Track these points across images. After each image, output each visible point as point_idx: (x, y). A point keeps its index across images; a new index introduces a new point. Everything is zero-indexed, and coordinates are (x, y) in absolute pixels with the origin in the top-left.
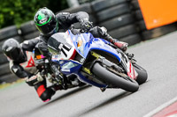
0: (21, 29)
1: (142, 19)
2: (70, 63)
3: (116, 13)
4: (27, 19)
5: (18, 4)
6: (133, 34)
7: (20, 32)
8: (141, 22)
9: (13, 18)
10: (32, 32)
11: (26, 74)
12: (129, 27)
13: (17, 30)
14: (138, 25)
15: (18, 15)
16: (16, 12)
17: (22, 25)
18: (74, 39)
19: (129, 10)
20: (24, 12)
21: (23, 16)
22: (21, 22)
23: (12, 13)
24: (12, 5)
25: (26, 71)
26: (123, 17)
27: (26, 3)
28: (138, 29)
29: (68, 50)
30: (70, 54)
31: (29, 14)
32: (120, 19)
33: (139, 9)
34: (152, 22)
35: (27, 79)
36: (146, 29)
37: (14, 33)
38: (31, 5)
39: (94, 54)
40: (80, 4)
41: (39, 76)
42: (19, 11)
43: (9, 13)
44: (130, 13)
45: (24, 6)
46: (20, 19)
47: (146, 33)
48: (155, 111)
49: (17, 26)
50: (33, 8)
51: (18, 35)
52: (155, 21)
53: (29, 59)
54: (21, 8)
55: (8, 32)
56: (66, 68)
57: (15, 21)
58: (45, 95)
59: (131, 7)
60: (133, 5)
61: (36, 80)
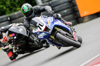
0: (10, 17)
1: (78, 11)
2: (43, 33)
3: (63, 8)
4: (13, 11)
5: (8, 3)
6: (73, 20)
7: (9, 19)
8: (78, 13)
9: (5, 11)
10: (16, 18)
11: (2, 45)
12: (70, 16)
13: (7, 17)
14: (76, 15)
15: (8, 9)
16: (7, 7)
17: (10, 15)
18: (45, 20)
19: (70, 6)
20: (11, 7)
21: (11, 10)
22: (10, 13)
23: (5, 8)
24: (4, 4)
25: (2, 44)
26: (67, 10)
27: (12, 2)
28: (76, 17)
29: (42, 26)
30: (43, 28)
31: (14, 8)
32: (65, 11)
33: (76, 5)
34: (84, 13)
35: (3, 48)
36: (80, 17)
37: (6, 19)
38: (15, 3)
39: (56, 28)
40: (43, 3)
41: (10, 46)
42: (9, 7)
43: (3, 8)
44: (71, 8)
45: (11, 4)
46: (9, 12)
47: (80, 19)
48: (85, 63)
49: (8, 15)
50: (16, 5)
51: (8, 20)
52: (85, 13)
53: (4, 37)
54: (10, 5)
55: (2, 19)
56: (41, 36)
57: (7, 12)
58: (13, 57)
59: (72, 5)
60: (73, 3)
61: (8, 48)
